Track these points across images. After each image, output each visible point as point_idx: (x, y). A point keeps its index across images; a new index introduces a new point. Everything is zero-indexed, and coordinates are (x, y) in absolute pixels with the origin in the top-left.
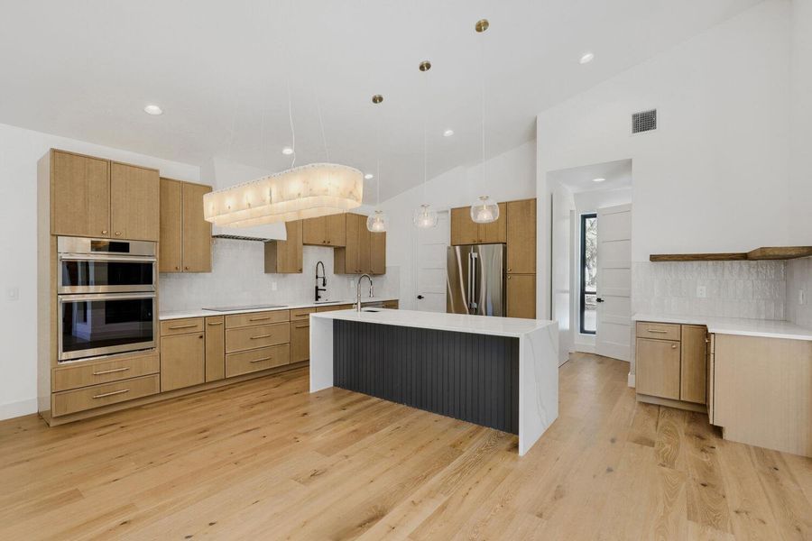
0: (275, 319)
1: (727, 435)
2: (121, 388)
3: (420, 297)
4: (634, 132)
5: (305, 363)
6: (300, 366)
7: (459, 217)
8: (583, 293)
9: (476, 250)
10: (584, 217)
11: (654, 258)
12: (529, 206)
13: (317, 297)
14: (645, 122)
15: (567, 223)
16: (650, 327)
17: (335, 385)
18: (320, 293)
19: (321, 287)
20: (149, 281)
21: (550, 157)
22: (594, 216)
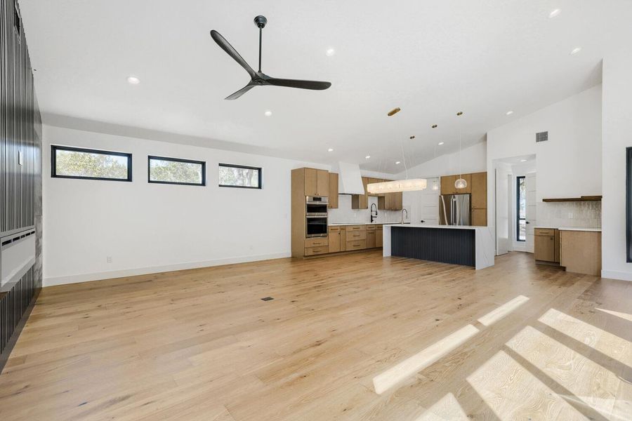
0: (361, 229)
1: (567, 270)
2: (319, 249)
3: (422, 221)
4: (537, 141)
5: (381, 248)
6: (380, 249)
7: (446, 181)
8: (518, 218)
9: (454, 197)
10: (518, 178)
11: (544, 200)
12: (483, 176)
13: (372, 221)
14: (542, 137)
15: (506, 182)
16: (541, 231)
17: (392, 255)
18: (373, 219)
19: (374, 215)
20: (326, 212)
21: (495, 150)
22: (524, 177)
